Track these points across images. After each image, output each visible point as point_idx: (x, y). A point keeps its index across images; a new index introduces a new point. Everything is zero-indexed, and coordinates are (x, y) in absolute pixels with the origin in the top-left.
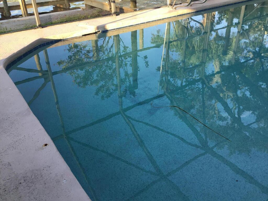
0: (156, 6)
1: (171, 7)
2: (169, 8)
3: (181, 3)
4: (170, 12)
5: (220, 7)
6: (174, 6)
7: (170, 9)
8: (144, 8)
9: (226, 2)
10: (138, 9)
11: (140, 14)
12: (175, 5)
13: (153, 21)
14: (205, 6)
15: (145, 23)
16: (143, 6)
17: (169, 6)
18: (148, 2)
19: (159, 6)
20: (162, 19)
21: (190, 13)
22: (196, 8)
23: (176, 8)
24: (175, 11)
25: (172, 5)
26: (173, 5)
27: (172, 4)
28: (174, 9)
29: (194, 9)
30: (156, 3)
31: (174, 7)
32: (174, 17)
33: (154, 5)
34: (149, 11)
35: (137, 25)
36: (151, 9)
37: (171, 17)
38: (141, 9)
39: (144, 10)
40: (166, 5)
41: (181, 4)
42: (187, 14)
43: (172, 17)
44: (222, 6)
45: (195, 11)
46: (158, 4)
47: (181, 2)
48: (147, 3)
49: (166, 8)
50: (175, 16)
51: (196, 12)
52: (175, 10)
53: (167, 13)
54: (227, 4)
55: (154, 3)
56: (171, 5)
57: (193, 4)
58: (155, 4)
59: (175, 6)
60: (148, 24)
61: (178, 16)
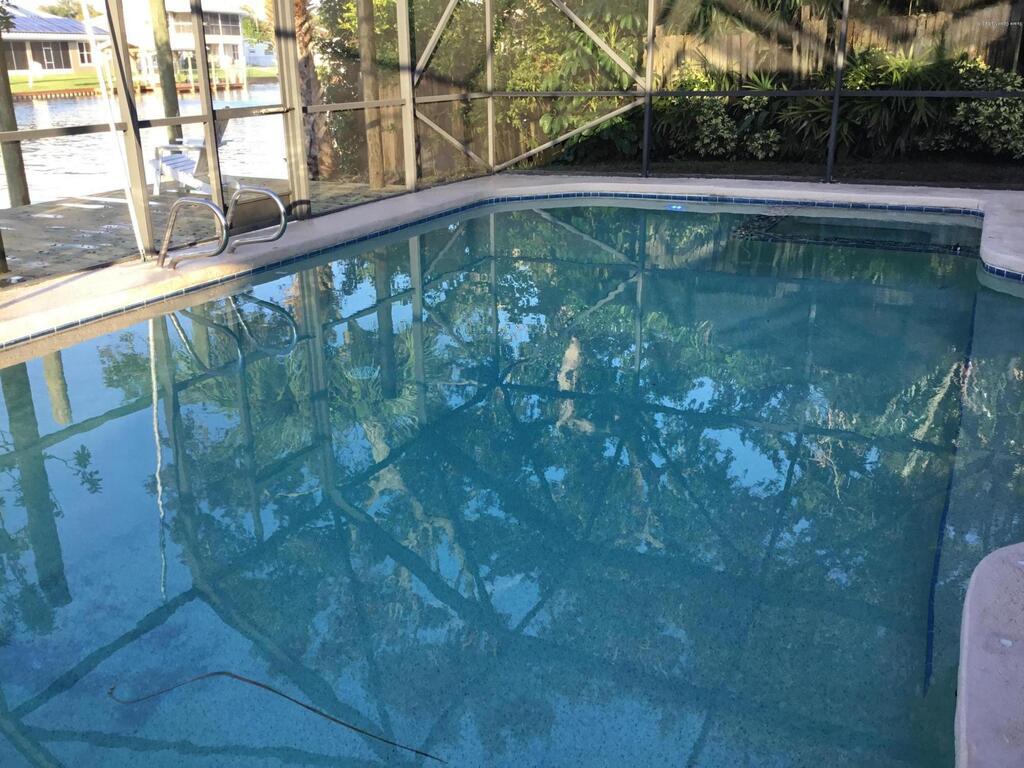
0: (95, 259)
1: (155, 263)
2: (148, 264)
3: (194, 244)
4: (154, 279)
5: (336, 247)
6: (165, 256)
7: (152, 267)
8: (41, 273)
9: (352, 232)
10: (14, 279)
11: (28, 296)
12: (169, 250)
13: (88, 320)
14: (285, 250)
15: (53, 331)
16: (35, 264)
17: (149, 257)
18: (59, 245)
19: (105, 258)
20: (127, 309)
21: (233, 277)
22: (254, 259)
23: (176, 263)
24: (173, 275)
25: (158, 253)
26: (163, 252)
27: (157, 248)
28: (169, 266)
29: (245, 262)
30: (91, 247)
31: (167, 261)
32: (172, 295)
33: (88, 256)
34: (66, 282)
35: (16, 342)
36: (76, 272)
37: (163, 299)
38: (27, 278)
39: (41, 279)
40: (134, 253)
41: (192, 245)
42: (222, 281)
43: (167, 297)
44: (343, 245)
45: (251, 269)
46: (100, 249)
47: (192, 239)
48: (53, 252)
49: (135, 267)
50: (177, 294)
51: (254, 271)
52: (172, 269)
53: (145, 285)
54: (356, 235)
55: (86, 247)
56: (155, 252)
57: (238, 244)
58: (87, 251)
59: (172, 256)
60: (68, 335)
61: (188, 291)
